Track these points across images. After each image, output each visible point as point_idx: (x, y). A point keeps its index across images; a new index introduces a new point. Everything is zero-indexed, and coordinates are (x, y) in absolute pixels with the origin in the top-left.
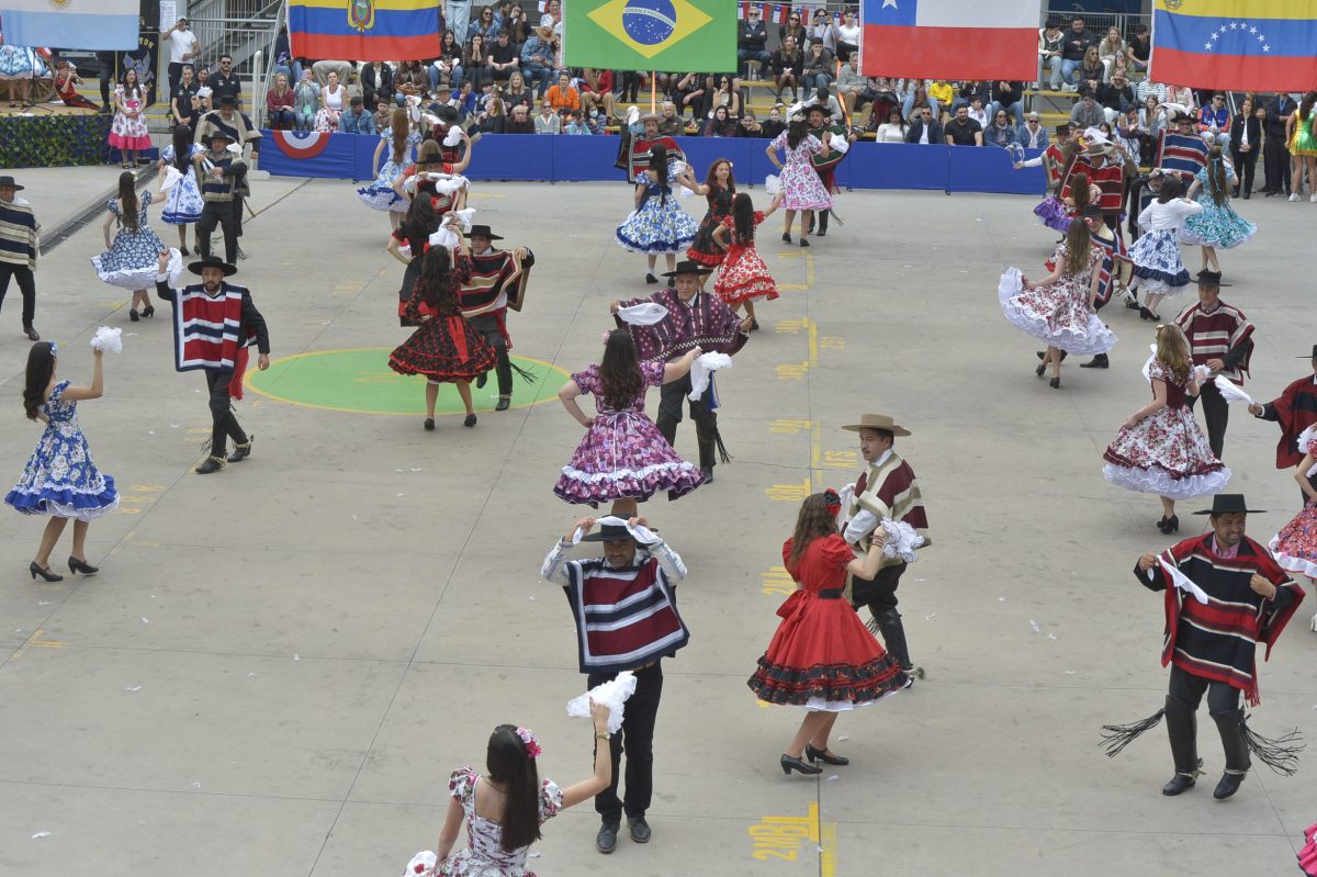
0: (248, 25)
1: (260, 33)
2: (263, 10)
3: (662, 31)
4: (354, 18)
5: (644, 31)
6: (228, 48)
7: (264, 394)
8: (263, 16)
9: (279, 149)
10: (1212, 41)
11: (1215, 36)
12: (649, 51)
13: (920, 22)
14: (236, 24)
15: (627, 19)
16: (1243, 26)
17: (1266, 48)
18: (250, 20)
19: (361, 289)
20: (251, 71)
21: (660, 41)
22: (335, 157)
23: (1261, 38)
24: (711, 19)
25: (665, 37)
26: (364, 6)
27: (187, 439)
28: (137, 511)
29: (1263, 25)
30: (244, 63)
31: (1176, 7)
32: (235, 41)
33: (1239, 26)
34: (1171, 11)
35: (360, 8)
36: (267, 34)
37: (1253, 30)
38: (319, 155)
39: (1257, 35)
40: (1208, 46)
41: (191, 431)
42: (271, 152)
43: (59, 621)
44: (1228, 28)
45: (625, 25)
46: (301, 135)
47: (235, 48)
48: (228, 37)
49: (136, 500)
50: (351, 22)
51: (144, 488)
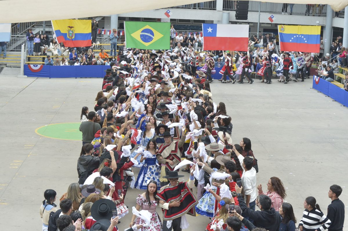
0: (18, 37)
1: (21, 39)
2: (22, 33)
3: (150, 39)
4: (69, 36)
5: (146, 39)
6: (13, 43)
7: (42, 135)
8: (22, 34)
9: (30, 70)
10: (292, 40)
11: (292, 38)
12: (147, 44)
13: (217, 36)
14: (14, 36)
15: (141, 36)
16: (300, 36)
17: (306, 41)
18: (18, 35)
19: (60, 107)
20: (21, 49)
21: (150, 41)
22: (45, 72)
23: (305, 39)
24: (163, 36)
25: (151, 40)
26: (72, 33)
27: (25, 148)
28: (17, 167)
29: (305, 36)
30: (17, 47)
31: (283, 31)
32: (14, 41)
33: (299, 36)
34: (282, 32)
35: (71, 33)
36: (23, 39)
37: (303, 37)
38: (40, 71)
39: (304, 38)
40: (291, 41)
41: (25, 146)
42: (28, 70)
43: (4, 197)
44: (296, 36)
45: (141, 37)
46: (35, 66)
47: (14, 43)
48: (13, 40)
49: (15, 164)
50: (68, 37)
51: (18, 161)
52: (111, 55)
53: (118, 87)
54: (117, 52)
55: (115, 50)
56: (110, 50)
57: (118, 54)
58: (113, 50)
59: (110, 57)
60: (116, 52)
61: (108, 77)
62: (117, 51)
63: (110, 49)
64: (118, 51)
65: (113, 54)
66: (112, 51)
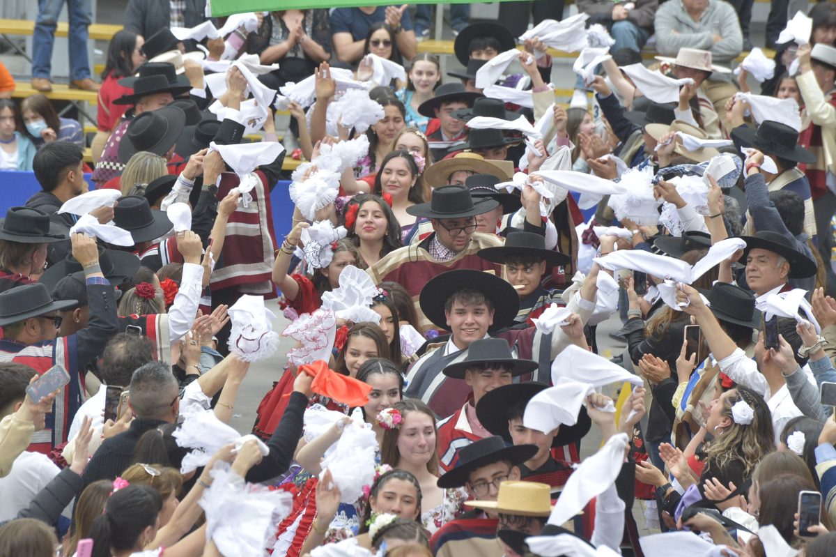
52: (42, 67)
53: (103, 388)
54: (99, 42)
55: (78, 22)
56: (30, 25)
57: (102, 66)
58: (63, 26)
59: (23, 89)
60: (90, 44)
61: (17, 284)
62: (96, 29)
63: (33, 9)
64: (108, 30)
65: (60, 61)
66: (46, 29)
